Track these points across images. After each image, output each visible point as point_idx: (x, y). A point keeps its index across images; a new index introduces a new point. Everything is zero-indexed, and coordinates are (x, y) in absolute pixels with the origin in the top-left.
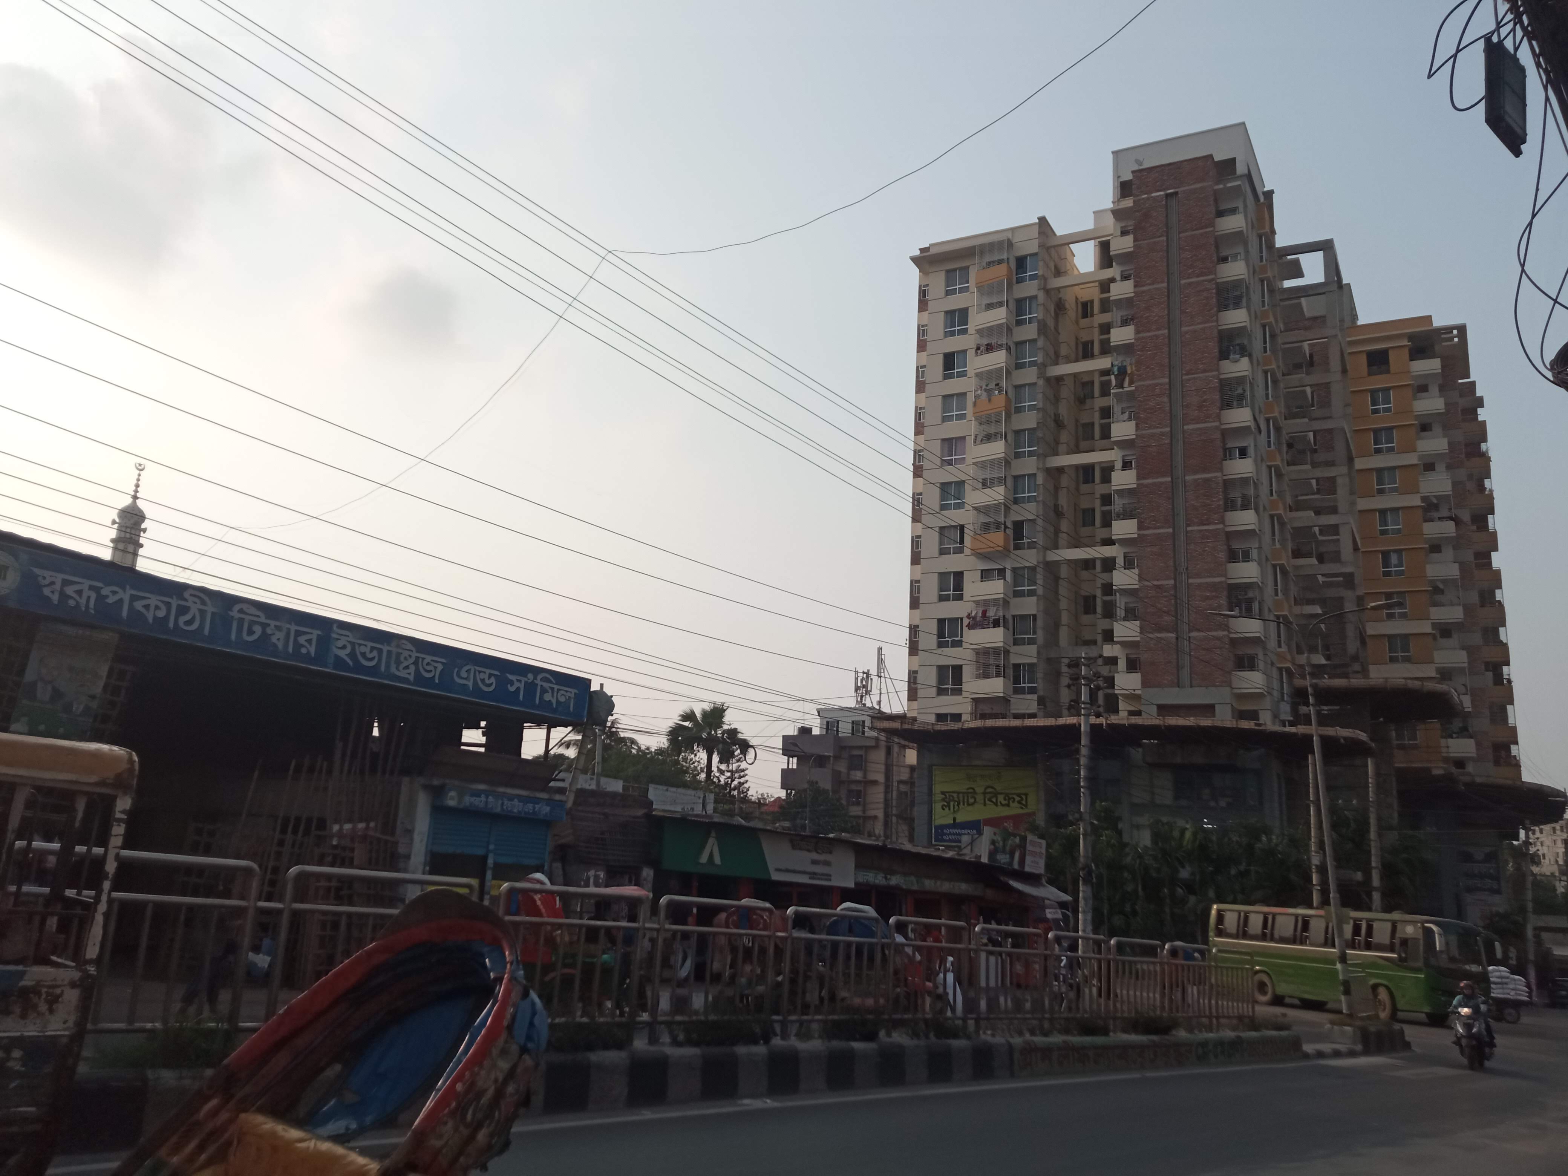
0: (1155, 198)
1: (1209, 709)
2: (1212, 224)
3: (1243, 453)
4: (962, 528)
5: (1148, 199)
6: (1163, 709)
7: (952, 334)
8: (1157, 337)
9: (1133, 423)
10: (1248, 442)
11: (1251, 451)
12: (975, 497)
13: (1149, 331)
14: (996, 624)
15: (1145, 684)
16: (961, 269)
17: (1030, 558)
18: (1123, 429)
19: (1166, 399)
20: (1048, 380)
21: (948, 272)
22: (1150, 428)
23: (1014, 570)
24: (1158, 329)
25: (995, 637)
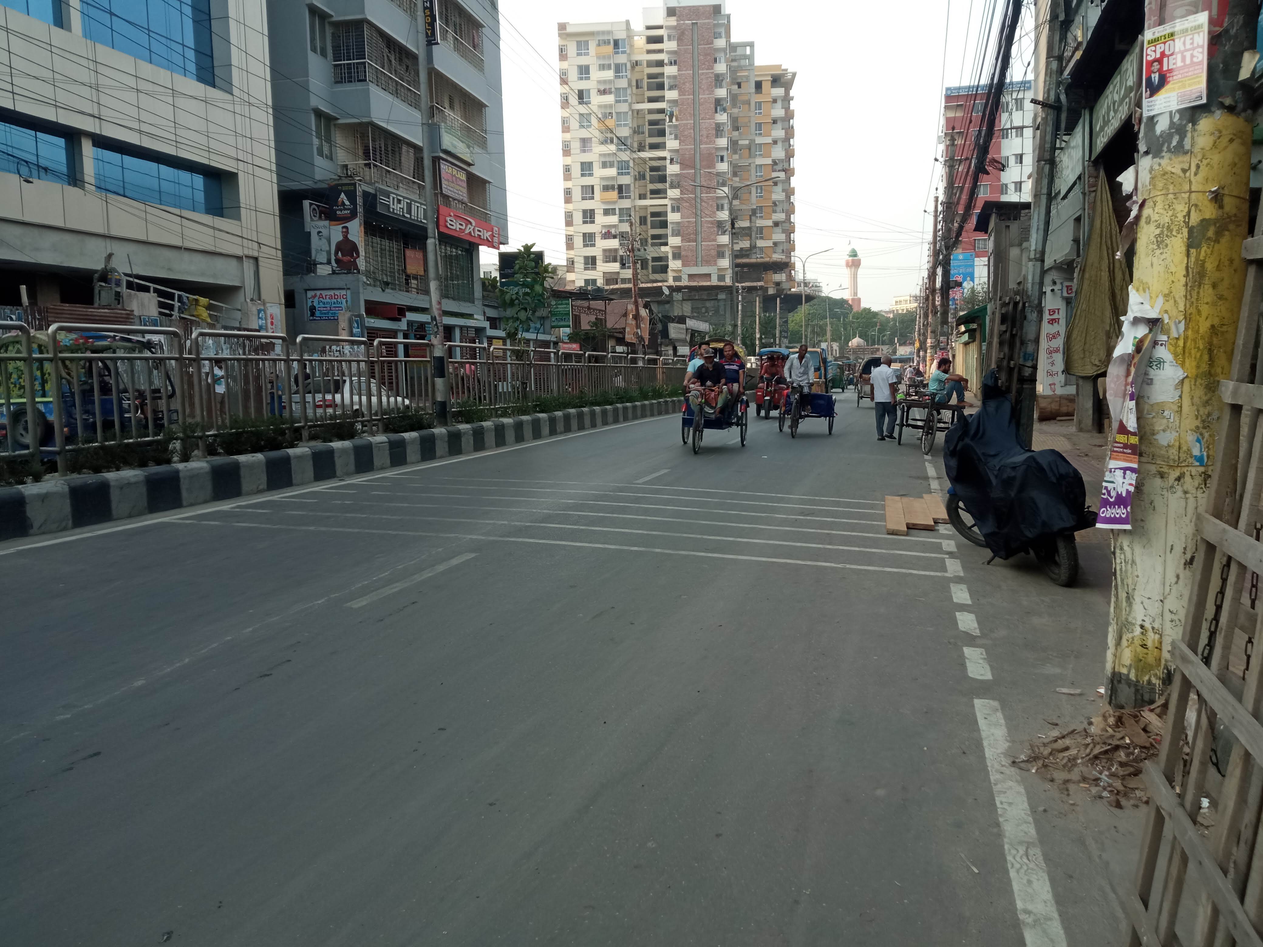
0: (687, 24)
1: (708, 276)
2: (712, 43)
3: (722, 160)
4: (593, 187)
5: (684, 24)
6: (691, 277)
7: (581, 79)
8: (688, 99)
9: (678, 141)
10: (725, 153)
11: (725, 159)
12: (599, 172)
13: (685, 95)
14: (615, 237)
15: (683, 265)
16: (584, 41)
17: (626, 204)
18: (672, 143)
19: (692, 131)
20: (633, 111)
21: (577, 42)
22: (686, 145)
23: (620, 209)
24: (688, 95)
25: (614, 243)
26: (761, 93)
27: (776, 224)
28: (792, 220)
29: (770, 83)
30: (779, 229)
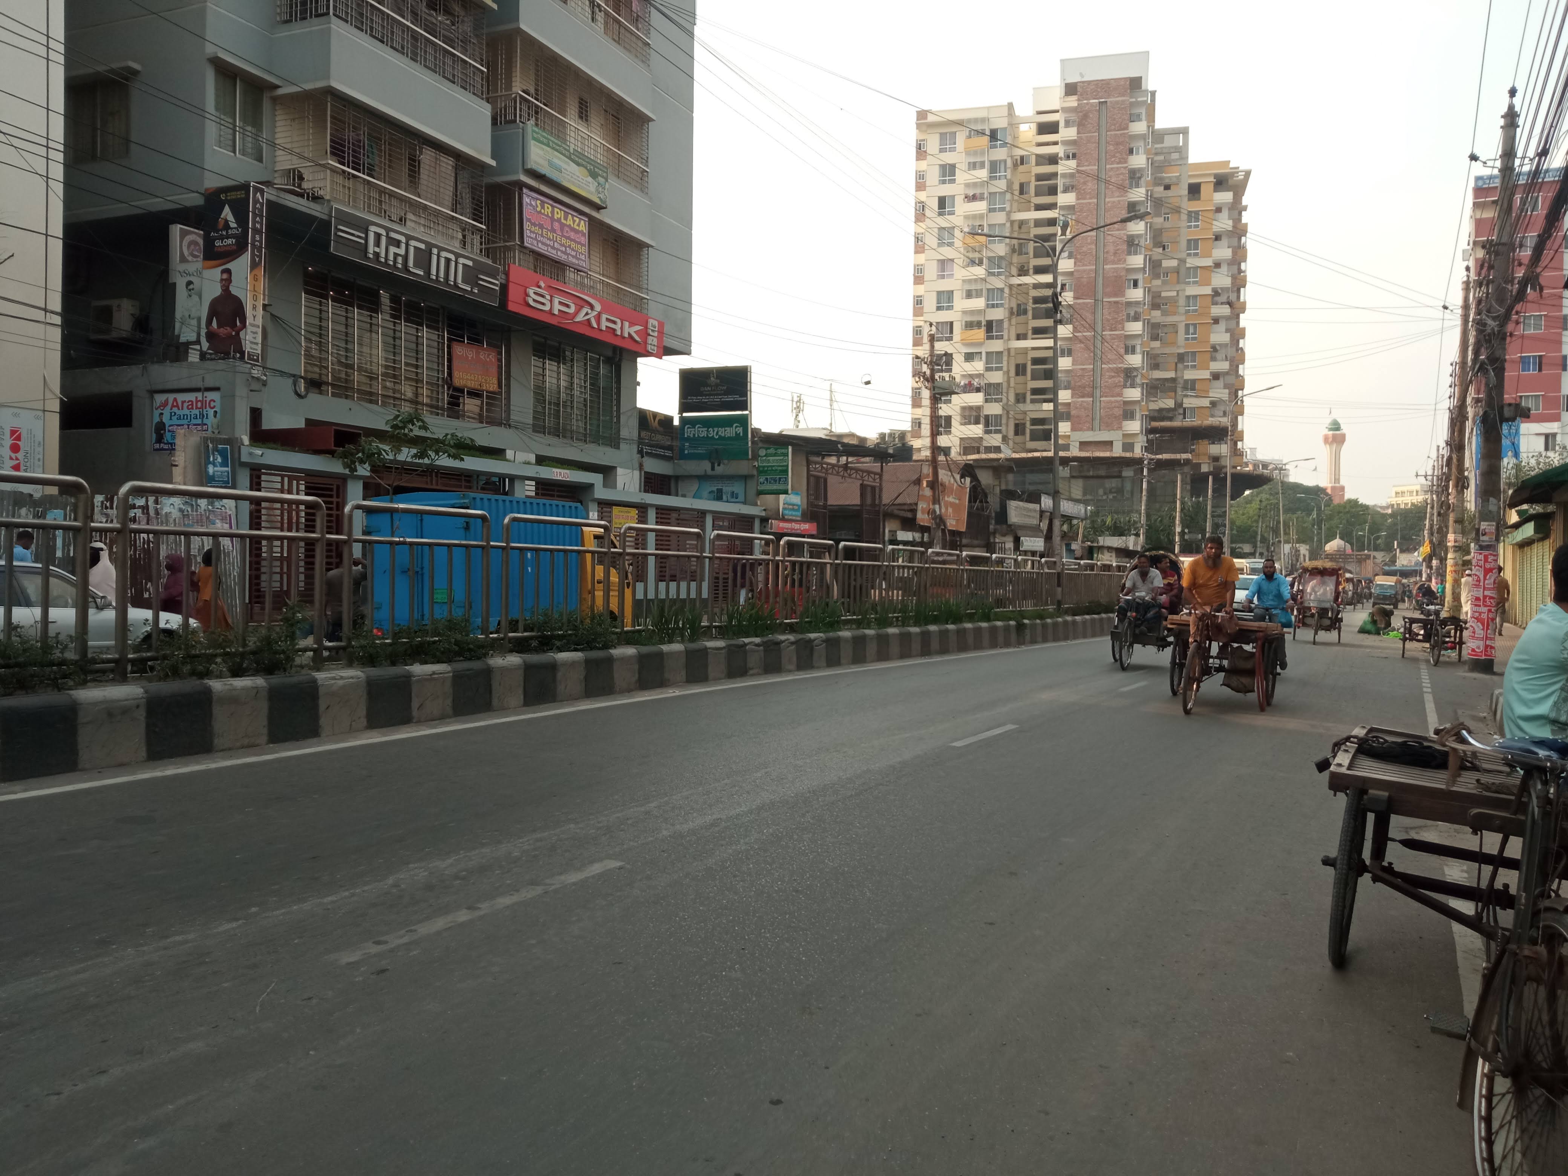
0: (1092, 104)
1: (1110, 443)
2: (1127, 128)
3: (1136, 284)
4: (951, 323)
5: (1087, 104)
6: (1083, 445)
7: (944, 182)
8: (1090, 203)
9: (1072, 261)
10: (1139, 276)
11: (1140, 283)
12: (961, 304)
13: (1085, 199)
14: (978, 390)
15: (1073, 429)
16: (951, 133)
17: (996, 346)
18: (1065, 264)
19: (1093, 247)
20: (1012, 222)
21: (941, 134)
22: (1083, 265)
23: (987, 353)
24: (1090, 198)
25: (976, 399)
26: (1199, 199)
27: (1216, 376)
28: (1241, 372)
29: (1212, 185)
30: (1220, 383)
